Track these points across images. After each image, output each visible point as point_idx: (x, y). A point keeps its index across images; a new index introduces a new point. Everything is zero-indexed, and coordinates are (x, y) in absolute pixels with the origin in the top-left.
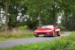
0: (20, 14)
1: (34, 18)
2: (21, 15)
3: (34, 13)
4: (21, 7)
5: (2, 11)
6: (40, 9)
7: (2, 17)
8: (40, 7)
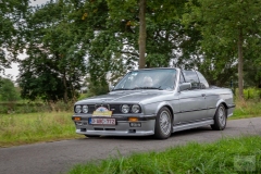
0: (178, 53)
1: (221, 62)
2: (180, 54)
3: (221, 47)
4: (181, 33)
5: (125, 47)
6: (241, 35)
7: (125, 62)
8: (240, 28)
